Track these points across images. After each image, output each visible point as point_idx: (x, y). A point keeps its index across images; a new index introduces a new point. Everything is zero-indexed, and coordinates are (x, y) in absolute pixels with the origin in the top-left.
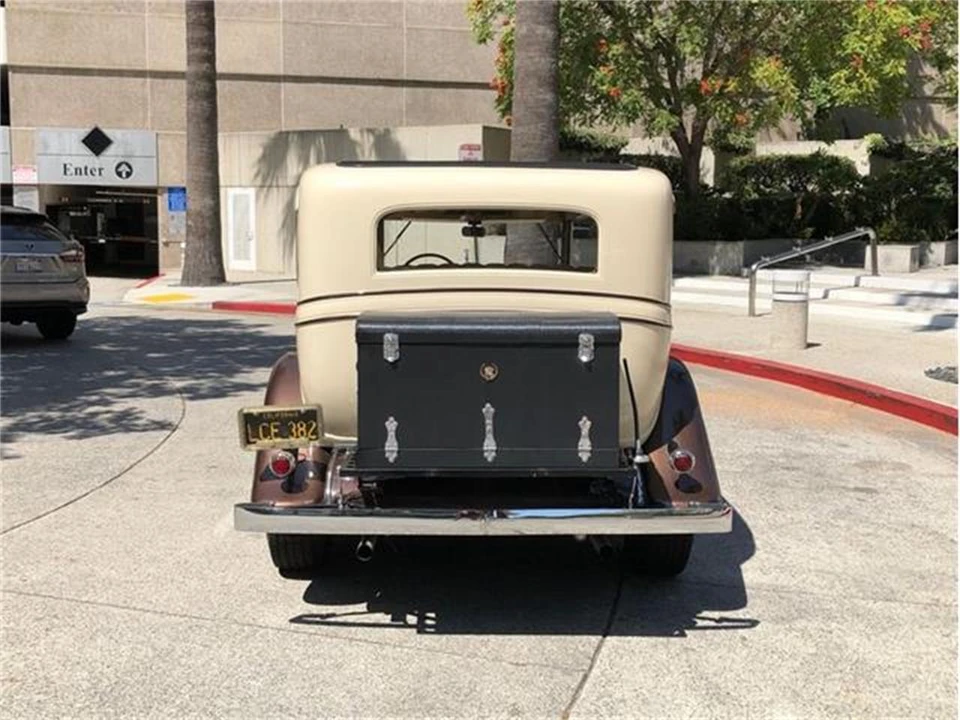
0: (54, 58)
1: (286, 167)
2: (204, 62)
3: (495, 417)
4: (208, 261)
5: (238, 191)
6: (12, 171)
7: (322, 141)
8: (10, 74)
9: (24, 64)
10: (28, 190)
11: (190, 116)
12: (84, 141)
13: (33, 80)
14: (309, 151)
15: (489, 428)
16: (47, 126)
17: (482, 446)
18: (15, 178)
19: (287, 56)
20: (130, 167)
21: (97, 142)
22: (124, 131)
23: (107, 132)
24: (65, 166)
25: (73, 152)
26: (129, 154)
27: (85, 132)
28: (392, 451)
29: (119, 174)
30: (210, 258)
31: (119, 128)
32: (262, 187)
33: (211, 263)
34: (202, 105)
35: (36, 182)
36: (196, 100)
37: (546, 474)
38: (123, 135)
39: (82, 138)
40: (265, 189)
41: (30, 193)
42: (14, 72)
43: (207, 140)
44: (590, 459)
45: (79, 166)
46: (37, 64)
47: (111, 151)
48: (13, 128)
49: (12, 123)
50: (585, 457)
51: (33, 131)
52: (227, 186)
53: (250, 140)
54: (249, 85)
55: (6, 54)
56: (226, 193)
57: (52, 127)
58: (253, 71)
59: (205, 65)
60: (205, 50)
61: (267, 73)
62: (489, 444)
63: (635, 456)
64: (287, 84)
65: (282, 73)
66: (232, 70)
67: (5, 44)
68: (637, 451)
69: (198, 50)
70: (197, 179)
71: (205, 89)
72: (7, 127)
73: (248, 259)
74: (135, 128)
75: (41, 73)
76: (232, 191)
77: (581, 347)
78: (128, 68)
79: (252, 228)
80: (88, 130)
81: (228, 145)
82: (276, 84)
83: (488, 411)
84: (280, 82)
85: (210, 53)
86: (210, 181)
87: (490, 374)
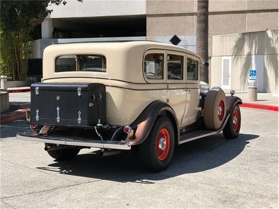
0: (162, 11)
2: (203, 9)
3: (59, 110)
5: (225, 58)
8: (147, 17)
9: (152, 13)
11: (198, 29)
13: (154, 19)
15: (58, 113)
16: (158, 36)
17: (57, 118)
19: (249, 2)
21: (175, 40)
22: (185, 36)
23: (179, 37)
26: (186, 45)
27: (171, 37)
28: (37, 118)
31: (183, 35)
32: (235, 56)
34: (202, 25)
37: (70, 127)
38: (184, 37)
39: (170, 40)
42: (148, 17)
43: (203, 38)
44: (81, 123)
46: (156, 13)
47: (180, 44)
48: (147, 37)
49: (147, 35)
50: (79, 122)
51: (154, 38)
52: (221, 56)
53: (230, 37)
54: (233, 15)
55: (146, 10)
56: (221, 59)
57: (160, 36)
58: (235, 10)
59: (204, 9)
60: (204, 4)
61: (241, 10)
62: (58, 118)
63: (98, 124)
64: (249, 14)
65: (247, 9)
66: (227, 10)
67: (146, 7)
68: (99, 123)
69: (201, 4)
70: (199, 53)
71: (204, 19)
72: (145, 37)
73: (228, 85)
74: (189, 35)
75: (157, 17)
76: (223, 58)
77: (78, 92)
78: (188, 12)
79: (230, 72)
80: (172, 36)
81: (222, 40)
82: (244, 14)
83: (58, 109)
84: (246, 13)
85: (206, 4)
86: (203, 54)
87: (58, 98)
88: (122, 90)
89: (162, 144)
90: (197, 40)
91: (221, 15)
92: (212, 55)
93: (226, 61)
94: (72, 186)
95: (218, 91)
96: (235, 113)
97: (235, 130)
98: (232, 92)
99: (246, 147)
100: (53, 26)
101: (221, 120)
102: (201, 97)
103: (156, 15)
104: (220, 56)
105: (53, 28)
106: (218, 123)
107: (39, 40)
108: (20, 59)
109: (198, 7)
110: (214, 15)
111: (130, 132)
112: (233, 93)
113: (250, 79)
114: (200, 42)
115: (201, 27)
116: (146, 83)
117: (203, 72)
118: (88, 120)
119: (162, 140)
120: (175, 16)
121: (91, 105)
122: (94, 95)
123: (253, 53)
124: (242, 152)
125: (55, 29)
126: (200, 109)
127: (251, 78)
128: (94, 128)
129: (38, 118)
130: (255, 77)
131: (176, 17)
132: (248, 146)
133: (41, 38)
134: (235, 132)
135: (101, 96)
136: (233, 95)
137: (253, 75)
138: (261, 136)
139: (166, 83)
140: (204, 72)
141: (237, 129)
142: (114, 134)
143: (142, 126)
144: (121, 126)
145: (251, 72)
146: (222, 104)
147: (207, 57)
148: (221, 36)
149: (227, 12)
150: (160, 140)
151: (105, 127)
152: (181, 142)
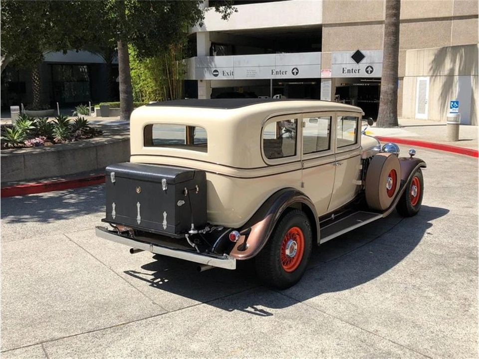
0: (342, 19)
1: (444, 66)
3: (140, 207)
4: (388, 115)
5: (422, 79)
6: (321, 72)
7: (463, 50)
8: (323, 28)
9: (329, 23)
10: (327, 81)
11: (386, 44)
12: (352, 57)
13: (332, 30)
14: (456, 56)
15: (139, 210)
16: (337, 51)
17: (137, 218)
18: (322, 75)
19: (456, 6)
20: (372, 69)
21: (358, 57)
22: (371, 51)
23: (363, 52)
24: (343, 69)
25: (347, 63)
26: (372, 62)
27: (353, 52)
29: (367, 72)
30: (390, 114)
31: (369, 50)
32: (432, 76)
33: (390, 116)
34: (390, 39)
35: (330, 77)
36: (388, 36)
38: (370, 52)
39: (352, 55)
40: (434, 77)
41: (328, 82)
42: (325, 27)
43: (392, 56)
45: (349, 69)
46: (334, 22)
47: (364, 61)
48: (322, 53)
49: (322, 50)
50: (165, 227)
51: (331, 53)
52: (417, 76)
53: (429, 52)
54: (434, 23)
55: (322, 19)
56: (417, 80)
57: (339, 51)
58: (437, 16)
59: (394, 18)
60: (394, 11)
61: (444, 16)
62: (139, 217)
63: (190, 230)
64: (455, 21)
65: (452, 15)
66: (426, 17)
67: (321, 14)
68: (192, 229)
69: (390, 11)
70: (386, 75)
71: (394, 30)
72: (320, 52)
73: (424, 113)
74: (376, 49)
75: (336, 26)
76: (419, 79)
77: (163, 184)
78: (374, 20)
79: (427, 97)
80: (355, 51)
81: (419, 56)
82: (449, 21)
83: (138, 205)
84: (451, 20)
85: (397, 12)
86: (392, 76)
87: (138, 191)
88: (228, 179)
89: (292, 249)
90: (384, 57)
91: (418, 23)
92: (405, 75)
93: (423, 84)
94: (154, 316)
95: (387, 156)
96: (415, 181)
97: (414, 205)
98: (411, 152)
99: (426, 235)
100: (210, 40)
101: (390, 196)
102: (361, 166)
103: (334, 24)
104: (415, 76)
105: (211, 42)
106: (386, 201)
107: (194, 57)
108: (172, 80)
109: (386, 15)
110: (408, 23)
111: (238, 240)
112: (413, 153)
113: (451, 113)
114: (387, 60)
115: (389, 42)
116: (267, 166)
117: (390, 99)
118: (176, 226)
119: (291, 243)
120: (358, 25)
121: (180, 203)
122: (185, 189)
123: (457, 72)
124: (418, 247)
125: (213, 44)
126: (360, 183)
127: (451, 110)
128: (185, 236)
129: (114, 214)
130: (457, 110)
131: (360, 26)
132: (429, 233)
133: (196, 56)
134: (413, 208)
135: (198, 189)
136: (413, 157)
137: (454, 107)
138: (452, 211)
139: (300, 161)
140: (392, 100)
141: (416, 202)
142: (219, 239)
143: (258, 229)
144: (229, 227)
145: (452, 103)
146: (393, 174)
147: (396, 80)
148: (418, 51)
149: (426, 19)
150: (288, 243)
151: (204, 231)
152: (322, 241)
